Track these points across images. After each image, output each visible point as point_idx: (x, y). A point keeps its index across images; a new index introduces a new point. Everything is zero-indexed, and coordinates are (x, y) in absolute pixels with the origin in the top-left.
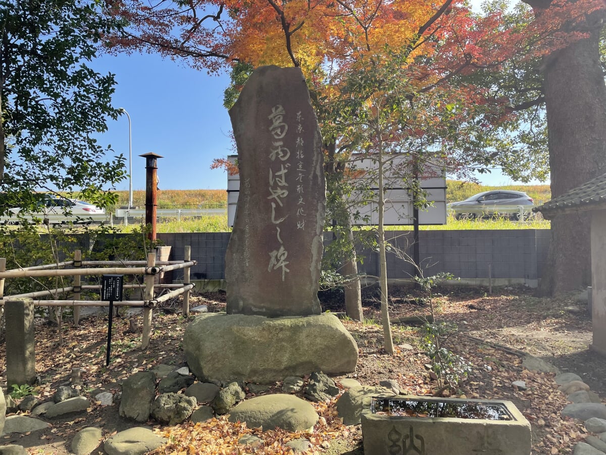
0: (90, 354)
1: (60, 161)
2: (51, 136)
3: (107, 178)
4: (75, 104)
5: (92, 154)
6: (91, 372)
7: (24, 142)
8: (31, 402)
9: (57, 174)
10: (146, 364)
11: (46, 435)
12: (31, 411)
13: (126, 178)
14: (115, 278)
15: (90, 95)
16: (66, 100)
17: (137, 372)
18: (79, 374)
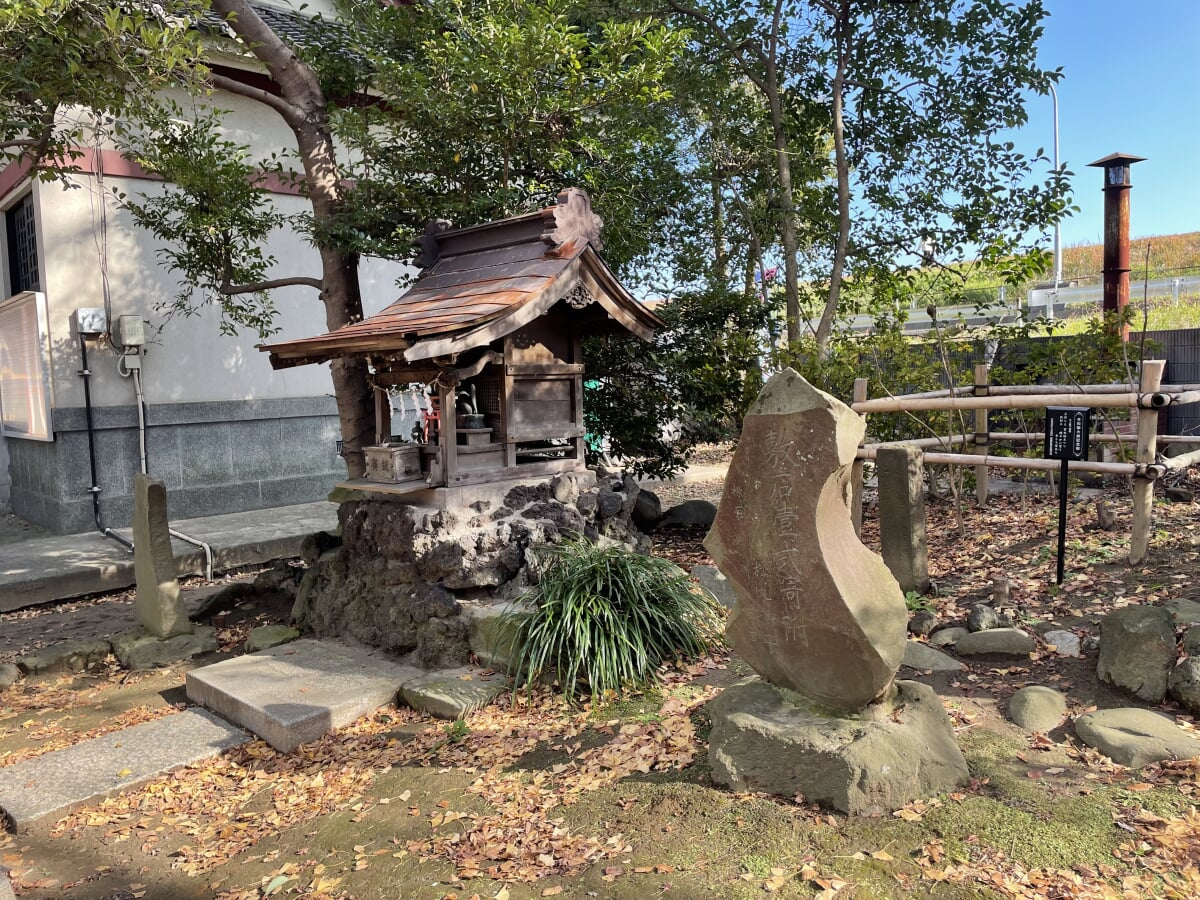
0: (1019, 558)
1: (936, 201)
2: (919, 155)
3: (1031, 220)
4: (964, 81)
5: (1003, 174)
6: (1028, 590)
7: (873, 176)
8: (929, 622)
9: (932, 226)
10: (1144, 593)
11: (961, 682)
12: (930, 636)
13: (1070, 214)
14: (1071, 414)
15: (991, 56)
16: (946, 77)
17: (1126, 605)
18: (1007, 590)
